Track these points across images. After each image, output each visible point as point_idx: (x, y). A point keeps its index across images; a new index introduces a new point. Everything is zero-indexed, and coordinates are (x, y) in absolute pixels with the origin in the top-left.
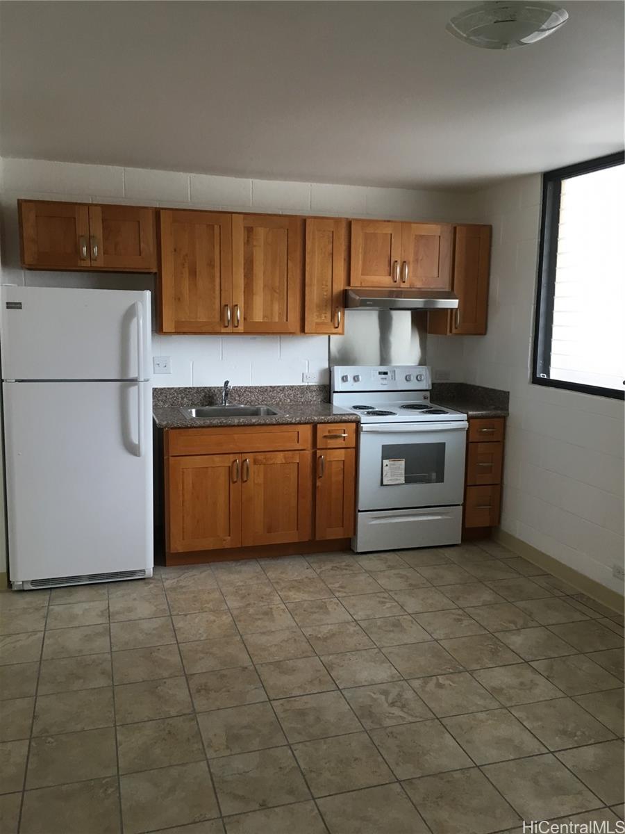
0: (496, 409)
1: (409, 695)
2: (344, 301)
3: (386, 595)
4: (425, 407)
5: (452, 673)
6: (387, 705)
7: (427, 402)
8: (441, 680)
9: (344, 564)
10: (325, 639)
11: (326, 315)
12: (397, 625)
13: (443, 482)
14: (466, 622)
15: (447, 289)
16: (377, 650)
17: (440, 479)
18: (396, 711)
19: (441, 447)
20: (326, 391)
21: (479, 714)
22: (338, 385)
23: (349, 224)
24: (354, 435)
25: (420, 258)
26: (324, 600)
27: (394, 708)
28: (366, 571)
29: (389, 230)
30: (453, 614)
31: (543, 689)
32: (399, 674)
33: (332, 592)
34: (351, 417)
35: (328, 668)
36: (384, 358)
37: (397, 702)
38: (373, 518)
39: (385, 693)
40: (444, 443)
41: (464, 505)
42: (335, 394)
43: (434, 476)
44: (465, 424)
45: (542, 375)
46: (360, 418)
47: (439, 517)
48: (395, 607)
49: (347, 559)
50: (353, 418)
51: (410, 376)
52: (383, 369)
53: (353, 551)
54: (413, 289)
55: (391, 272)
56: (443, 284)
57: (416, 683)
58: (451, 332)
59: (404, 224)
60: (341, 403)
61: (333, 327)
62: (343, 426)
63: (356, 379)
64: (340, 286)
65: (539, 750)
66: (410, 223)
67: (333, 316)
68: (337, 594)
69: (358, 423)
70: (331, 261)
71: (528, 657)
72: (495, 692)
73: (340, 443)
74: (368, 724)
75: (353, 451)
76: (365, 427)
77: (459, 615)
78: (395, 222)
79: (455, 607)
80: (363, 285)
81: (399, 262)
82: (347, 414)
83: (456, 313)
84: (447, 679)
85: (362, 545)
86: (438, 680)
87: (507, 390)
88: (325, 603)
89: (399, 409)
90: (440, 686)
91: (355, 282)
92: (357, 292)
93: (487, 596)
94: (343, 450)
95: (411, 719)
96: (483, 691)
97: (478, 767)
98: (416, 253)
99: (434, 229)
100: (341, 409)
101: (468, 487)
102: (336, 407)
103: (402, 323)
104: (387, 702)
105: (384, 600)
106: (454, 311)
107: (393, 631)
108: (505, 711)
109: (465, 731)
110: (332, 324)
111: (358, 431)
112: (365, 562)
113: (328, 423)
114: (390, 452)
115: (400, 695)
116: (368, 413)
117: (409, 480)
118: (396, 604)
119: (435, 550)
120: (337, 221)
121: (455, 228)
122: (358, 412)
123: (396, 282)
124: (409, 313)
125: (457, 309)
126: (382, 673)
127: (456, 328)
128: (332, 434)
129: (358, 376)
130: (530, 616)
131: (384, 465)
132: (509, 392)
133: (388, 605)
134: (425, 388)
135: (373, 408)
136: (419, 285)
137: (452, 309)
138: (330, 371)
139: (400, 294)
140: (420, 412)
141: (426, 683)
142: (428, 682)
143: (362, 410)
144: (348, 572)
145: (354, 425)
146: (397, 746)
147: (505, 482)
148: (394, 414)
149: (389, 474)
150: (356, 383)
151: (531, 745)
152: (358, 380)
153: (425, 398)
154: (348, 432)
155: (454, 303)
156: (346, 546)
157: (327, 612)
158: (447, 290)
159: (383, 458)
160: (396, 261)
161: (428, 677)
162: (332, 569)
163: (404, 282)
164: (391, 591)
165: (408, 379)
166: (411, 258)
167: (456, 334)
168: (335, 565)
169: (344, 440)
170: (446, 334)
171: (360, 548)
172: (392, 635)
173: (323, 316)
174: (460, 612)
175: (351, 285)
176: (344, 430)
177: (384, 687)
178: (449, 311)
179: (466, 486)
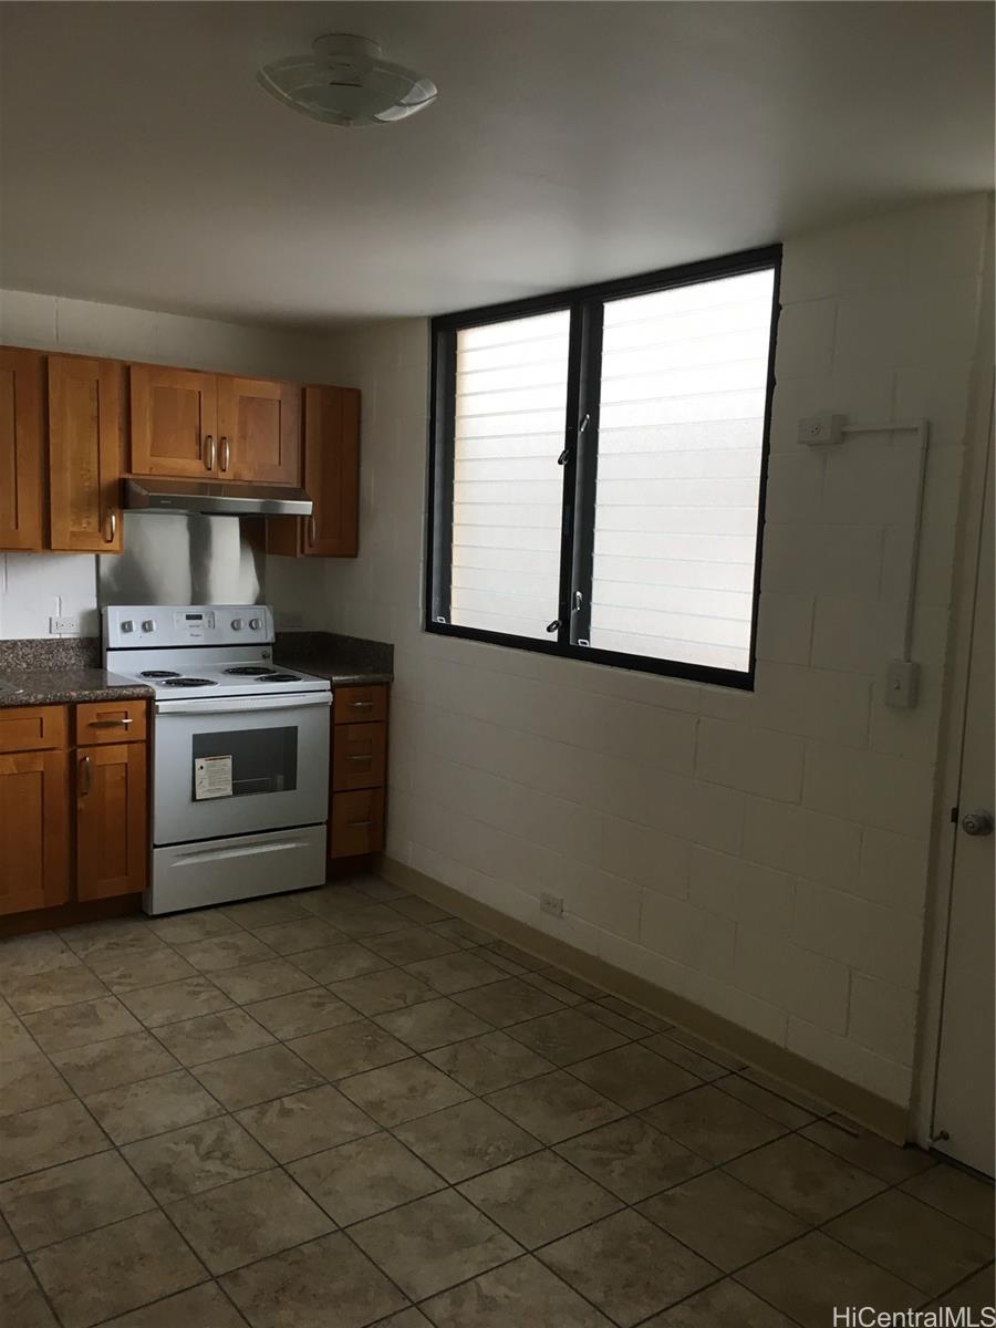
0: (375, 671)
1: (235, 1136)
2: (122, 497)
3: (202, 980)
4: (265, 671)
5: (304, 1090)
6: (197, 1159)
7: (269, 664)
8: (288, 1103)
9: (129, 937)
10: (92, 1067)
11: (91, 520)
12: (219, 1026)
13: (295, 788)
14: (330, 1007)
15: (295, 484)
16: (182, 1073)
17: (290, 784)
18: (213, 1166)
19: (290, 733)
20: (94, 647)
21: (346, 1147)
22: (115, 637)
23: (127, 370)
24: (144, 721)
25: (250, 434)
26: (91, 1003)
27: (209, 1162)
28: (170, 946)
29: (195, 385)
30: (311, 996)
31: (443, 1092)
32: (219, 1106)
33: (106, 986)
34: (137, 691)
35: (96, 1116)
36: (199, 594)
37: (214, 1151)
38: (178, 856)
39: (195, 1140)
40: (296, 728)
41: (329, 823)
42: (109, 653)
43: (280, 779)
44: (328, 697)
45: (439, 619)
46: (154, 692)
47: (293, 845)
48: (215, 998)
49: (135, 929)
50: (142, 691)
51: (239, 621)
52: (195, 610)
53: (147, 915)
54: (238, 483)
55: (202, 454)
56: (287, 476)
57: (246, 1116)
58: (302, 551)
59: (222, 378)
60: (121, 668)
61: (102, 542)
62: (124, 706)
63: (147, 627)
64: (112, 472)
65: (434, 1186)
66: (230, 377)
67: (103, 522)
68: (116, 989)
69: (150, 699)
70: (96, 430)
71: (421, 1048)
72: (371, 1109)
73: (117, 734)
74: (163, 1195)
75: (143, 746)
76: (162, 706)
77: (319, 996)
78: (205, 373)
79: (315, 984)
80: (154, 472)
81: (215, 437)
82: (131, 686)
83: (310, 522)
84: (300, 1101)
85: (160, 901)
86: (282, 1103)
87: (389, 643)
88: (93, 1006)
89: (222, 676)
90: (285, 1113)
91: (138, 467)
92: (145, 483)
93: (363, 962)
94: (125, 746)
95: (236, 1174)
96: (352, 1110)
97: (342, 1230)
98: (243, 425)
99: (271, 390)
100: (123, 678)
101: (336, 796)
102: (111, 673)
103: (227, 536)
104: (198, 1154)
105: (197, 989)
106: (307, 519)
107: (211, 1037)
108: (385, 1135)
109: (323, 1177)
110: (100, 535)
111: (150, 713)
112: (166, 930)
113: (96, 701)
114: (205, 746)
115: (219, 1139)
116: (169, 683)
117: (238, 790)
118: (218, 992)
119: (283, 899)
120: (105, 364)
121: (304, 391)
122: (151, 682)
123: (210, 469)
124: (235, 521)
125: (311, 516)
126: (191, 1108)
127: (311, 546)
128: (103, 720)
129: (150, 623)
130: (425, 983)
131: (197, 767)
132: (392, 646)
133: (203, 996)
134: (264, 641)
135: (178, 675)
136: (247, 476)
137: (303, 516)
138: (101, 615)
139: (218, 489)
140: (257, 679)
141: (263, 1113)
142: (267, 1111)
143: (158, 679)
144: (134, 950)
145: (143, 704)
146: (214, 1222)
147: (391, 782)
148: (212, 683)
149: (206, 783)
150: (147, 634)
151: (421, 1179)
152: (151, 629)
153: (264, 657)
154: (133, 715)
155: (305, 507)
156: (134, 906)
157: (100, 1023)
158: (295, 486)
159: (196, 755)
160: (210, 437)
161: (266, 1102)
162: (107, 948)
163: (224, 470)
164: (211, 972)
165: (235, 626)
166: (235, 433)
167: (313, 556)
168: (112, 941)
169: (126, 729)
170: (295, 555)
171: (158, 907)
172: (210, 1044)
173: (84, 521)
174: (322, 991)
175: (133, 471)
176: (126, 713)
177: (194, 1130)
178: (299, 519)
179: (332, 793)
